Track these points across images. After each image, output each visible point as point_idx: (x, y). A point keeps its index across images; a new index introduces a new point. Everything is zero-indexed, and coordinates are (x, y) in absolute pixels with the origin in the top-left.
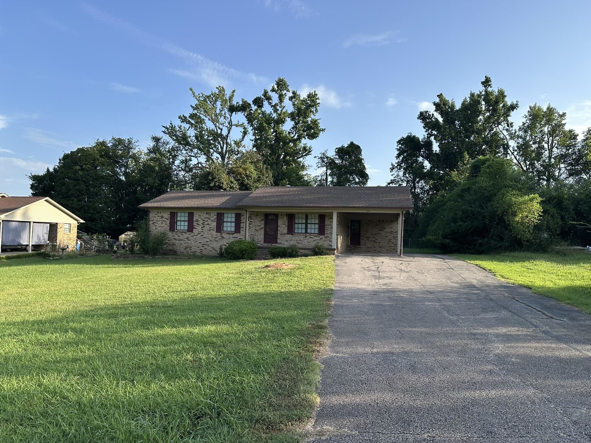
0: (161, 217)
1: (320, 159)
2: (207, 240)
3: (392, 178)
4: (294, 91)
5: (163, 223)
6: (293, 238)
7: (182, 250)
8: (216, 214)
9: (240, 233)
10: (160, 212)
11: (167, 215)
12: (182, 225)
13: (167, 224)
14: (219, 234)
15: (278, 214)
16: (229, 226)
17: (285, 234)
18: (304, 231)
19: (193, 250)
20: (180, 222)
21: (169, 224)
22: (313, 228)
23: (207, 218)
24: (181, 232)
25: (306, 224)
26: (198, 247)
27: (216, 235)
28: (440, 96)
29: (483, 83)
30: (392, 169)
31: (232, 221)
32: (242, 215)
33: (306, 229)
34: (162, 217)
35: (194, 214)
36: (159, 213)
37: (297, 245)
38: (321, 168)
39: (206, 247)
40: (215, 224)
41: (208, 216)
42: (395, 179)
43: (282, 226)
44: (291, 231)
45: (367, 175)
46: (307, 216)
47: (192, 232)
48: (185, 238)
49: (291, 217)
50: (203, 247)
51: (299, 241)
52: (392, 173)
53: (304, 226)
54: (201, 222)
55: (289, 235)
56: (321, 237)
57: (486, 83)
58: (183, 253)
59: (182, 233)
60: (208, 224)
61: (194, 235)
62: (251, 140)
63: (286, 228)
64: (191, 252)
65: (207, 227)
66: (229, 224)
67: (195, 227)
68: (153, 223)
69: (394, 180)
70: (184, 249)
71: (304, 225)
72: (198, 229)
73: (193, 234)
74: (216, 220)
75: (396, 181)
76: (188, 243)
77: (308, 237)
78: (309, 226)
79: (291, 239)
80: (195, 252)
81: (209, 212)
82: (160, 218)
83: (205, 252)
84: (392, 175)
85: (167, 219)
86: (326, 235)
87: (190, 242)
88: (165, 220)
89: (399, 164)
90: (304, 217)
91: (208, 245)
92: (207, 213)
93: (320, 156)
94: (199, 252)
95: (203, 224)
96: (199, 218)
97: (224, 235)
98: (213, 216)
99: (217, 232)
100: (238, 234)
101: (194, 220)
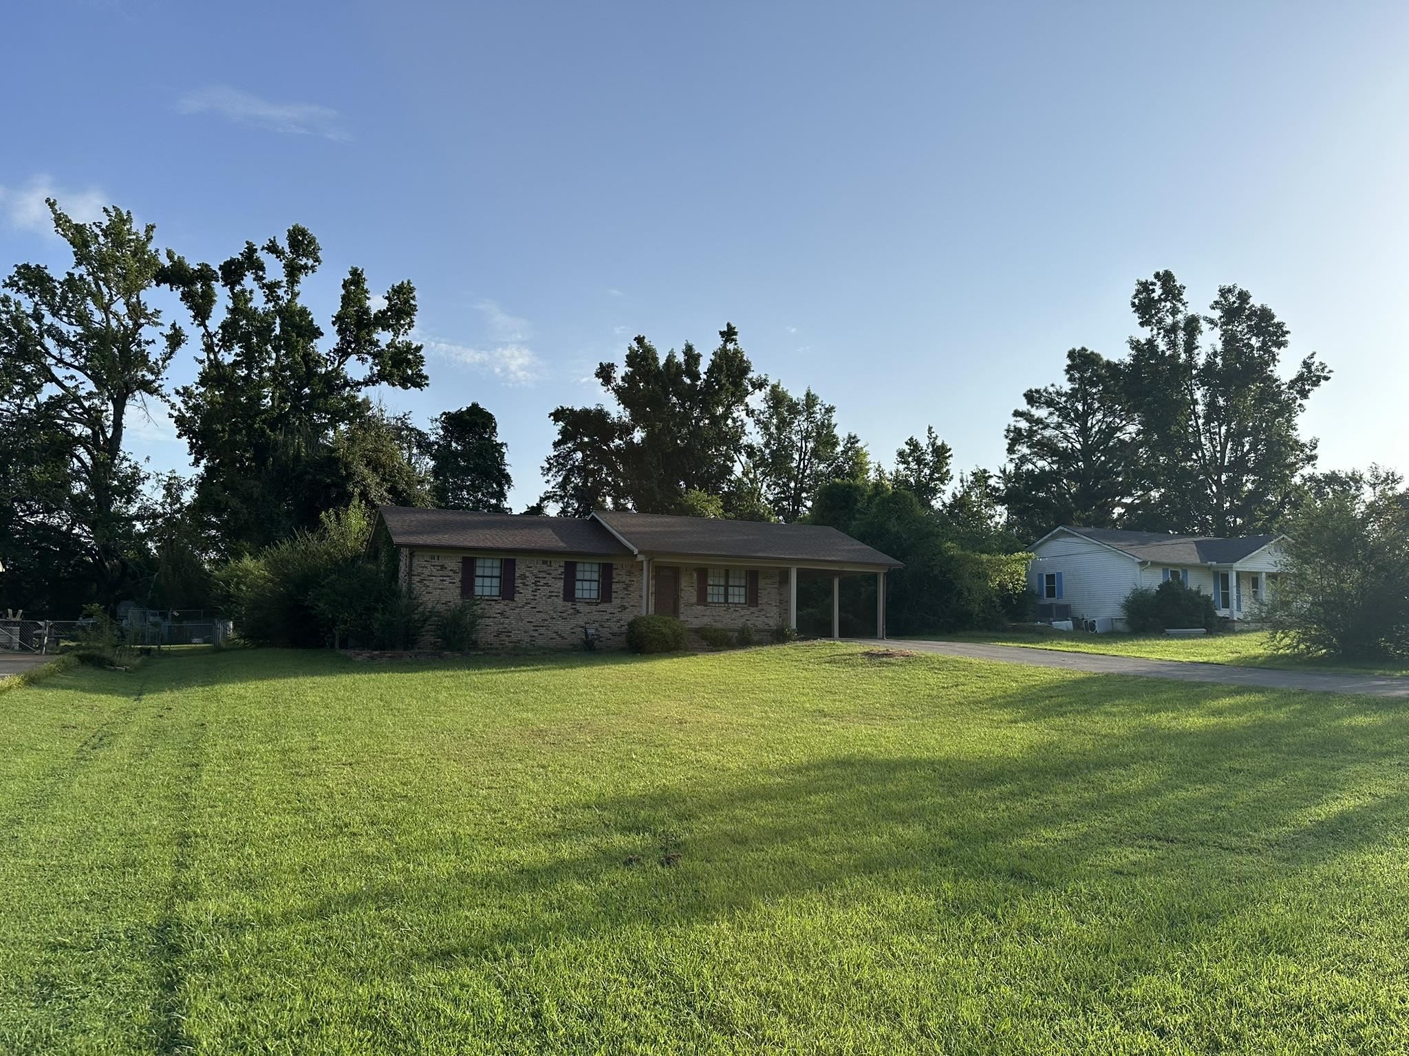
0: (439, 568)
2: (545, 617)
4: (356, 270)
5: (445, 581)
6: (708, 613)
7: (491, 638)
8: (562, 564)
9: (611, 602)
10: (438, 557)
11: (454, 564)
12: (486, 586)
13: (454, 583)
14: (569, 604)
15: (678, 568)
16: (587, 589)
17: (692, 605)
18: (722, 600)
19: (514, 638)
20: (481, 579)
21: (459, 584)
22: (738, 595)
23: (545, 572)
24: (488, 600)
25: (726, 587)
26: (525, 632)
27: (563, 606)
28: (640, 340)
29: (722, 334)
31: (593, 579)
32: (614, 567)
33: (726, 595)
34: (443, 567)
35: (517, 563)
36: (436, 558)
37: (714, 624)
39: (542, 630)
40: (561, 584)
41: (545, 567)
43: (688, 591)
44: (702, 599)
46: (727, 572)
47: (513, 600)
48: (497, 613)
49: (703, 573)
50: (537, 630)
51: (718, 618)
53: (722, 590)
54: (531, 580)
55: (699, 607)
56: (752, 609)
57: (729, 334)
58: (491, 644)
59: (490, 603)
60: (546, 584)
61: (517, 607)
62: (197, 360)
63: (695, 593)
64: (510, 642)
65: (544, 591)
66: (586, 585)
67: (518, 589)
68: (421, 581)
70: (495, 636)
71: (722, 588)
72: (524, 594)
73: (514, 604)
74: (563, 576)
76: (503, 623)
77: (732, 609)
78: (730, 589)
79: (702, 614)
80: (518, 641)
81: (549, 560)
82: (438, 570)
83: (540, 642)
85: (455, 572)
86: (760, 607)
87: (507, 621)
88: (451, 573)
90: (723, 572)
91: (548, 628)
92: (544, 562)
94: (527, 642)
95: (535, 583)
96: (528, 571)
97: (579, 607)
98: (558, 568)
99: (565, 600)
100: (606, 605)
101: (517, 575)
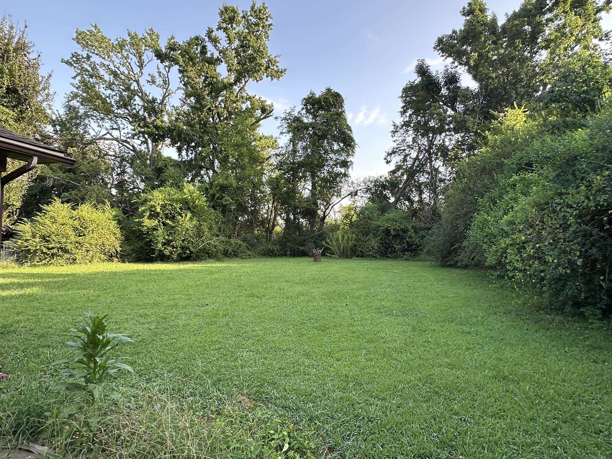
1: (284, 121)
3: (394, 145)
30: (394, 132)
38: (286, 134)
42: (399, 147)
45: (352, 140)
52: (395, 138)
69: (397, 148)
75: (400, 150)
84: (395, 141)
89: (406, 124)
93: (283, 116)
